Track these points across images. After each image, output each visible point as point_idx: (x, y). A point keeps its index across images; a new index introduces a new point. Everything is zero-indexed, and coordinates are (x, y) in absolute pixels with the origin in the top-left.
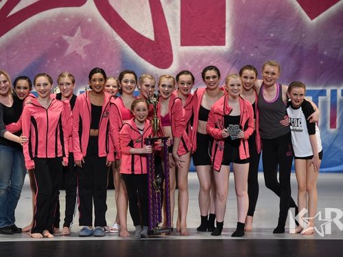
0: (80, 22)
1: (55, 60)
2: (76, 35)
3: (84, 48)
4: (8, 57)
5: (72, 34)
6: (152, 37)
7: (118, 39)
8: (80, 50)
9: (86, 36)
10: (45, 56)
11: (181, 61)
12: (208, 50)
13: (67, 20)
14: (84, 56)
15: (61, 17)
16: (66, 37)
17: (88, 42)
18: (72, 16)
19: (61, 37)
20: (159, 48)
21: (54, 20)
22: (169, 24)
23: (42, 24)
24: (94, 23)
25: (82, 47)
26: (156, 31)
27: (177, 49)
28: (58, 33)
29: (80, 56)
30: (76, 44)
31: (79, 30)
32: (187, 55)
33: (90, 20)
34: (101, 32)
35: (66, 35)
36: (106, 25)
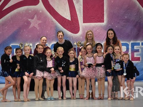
0: (36, 12)
1: (25, 30)
2: (34, 19)
3: (38, 24)
4: (3, 29)
5: (32, 18)
6: (70, 19)
7: (54, 20)
8: (36, 26)
9: (39, 19)
10: (20, 29)
11: (83, 30)
12: (96, 25)
13: (30, 11)
14: (38, 28)
15: (27, 11)
16: (30, 20)
17: (40, 22)
18: (33, 10)
19: (28, 20)
20: (73, 24)
21: (24, 12)
22: (78, 13)
23: (19, 13)
24: (43, 13)
25: (37, 24)
26: (72, 16)
27: (82, 24)
28: (26, 18)
29: (37, 29)
30: (34, 23)
31: (36, 16)
32: (86, 27)
33: (41, 11)
34: (46, 17)
35: (29, 18)
36: (48, 14)
